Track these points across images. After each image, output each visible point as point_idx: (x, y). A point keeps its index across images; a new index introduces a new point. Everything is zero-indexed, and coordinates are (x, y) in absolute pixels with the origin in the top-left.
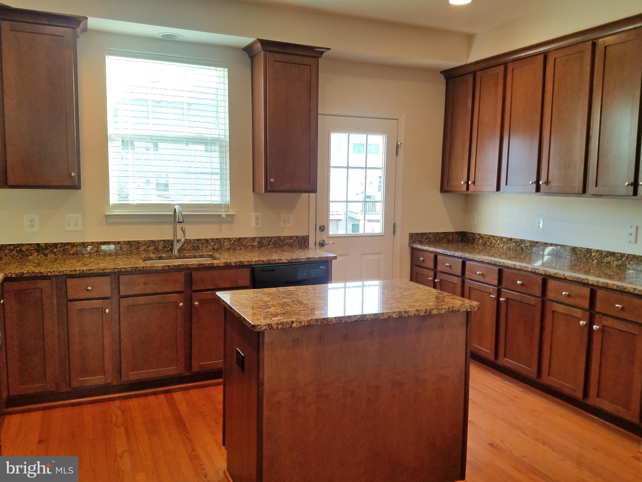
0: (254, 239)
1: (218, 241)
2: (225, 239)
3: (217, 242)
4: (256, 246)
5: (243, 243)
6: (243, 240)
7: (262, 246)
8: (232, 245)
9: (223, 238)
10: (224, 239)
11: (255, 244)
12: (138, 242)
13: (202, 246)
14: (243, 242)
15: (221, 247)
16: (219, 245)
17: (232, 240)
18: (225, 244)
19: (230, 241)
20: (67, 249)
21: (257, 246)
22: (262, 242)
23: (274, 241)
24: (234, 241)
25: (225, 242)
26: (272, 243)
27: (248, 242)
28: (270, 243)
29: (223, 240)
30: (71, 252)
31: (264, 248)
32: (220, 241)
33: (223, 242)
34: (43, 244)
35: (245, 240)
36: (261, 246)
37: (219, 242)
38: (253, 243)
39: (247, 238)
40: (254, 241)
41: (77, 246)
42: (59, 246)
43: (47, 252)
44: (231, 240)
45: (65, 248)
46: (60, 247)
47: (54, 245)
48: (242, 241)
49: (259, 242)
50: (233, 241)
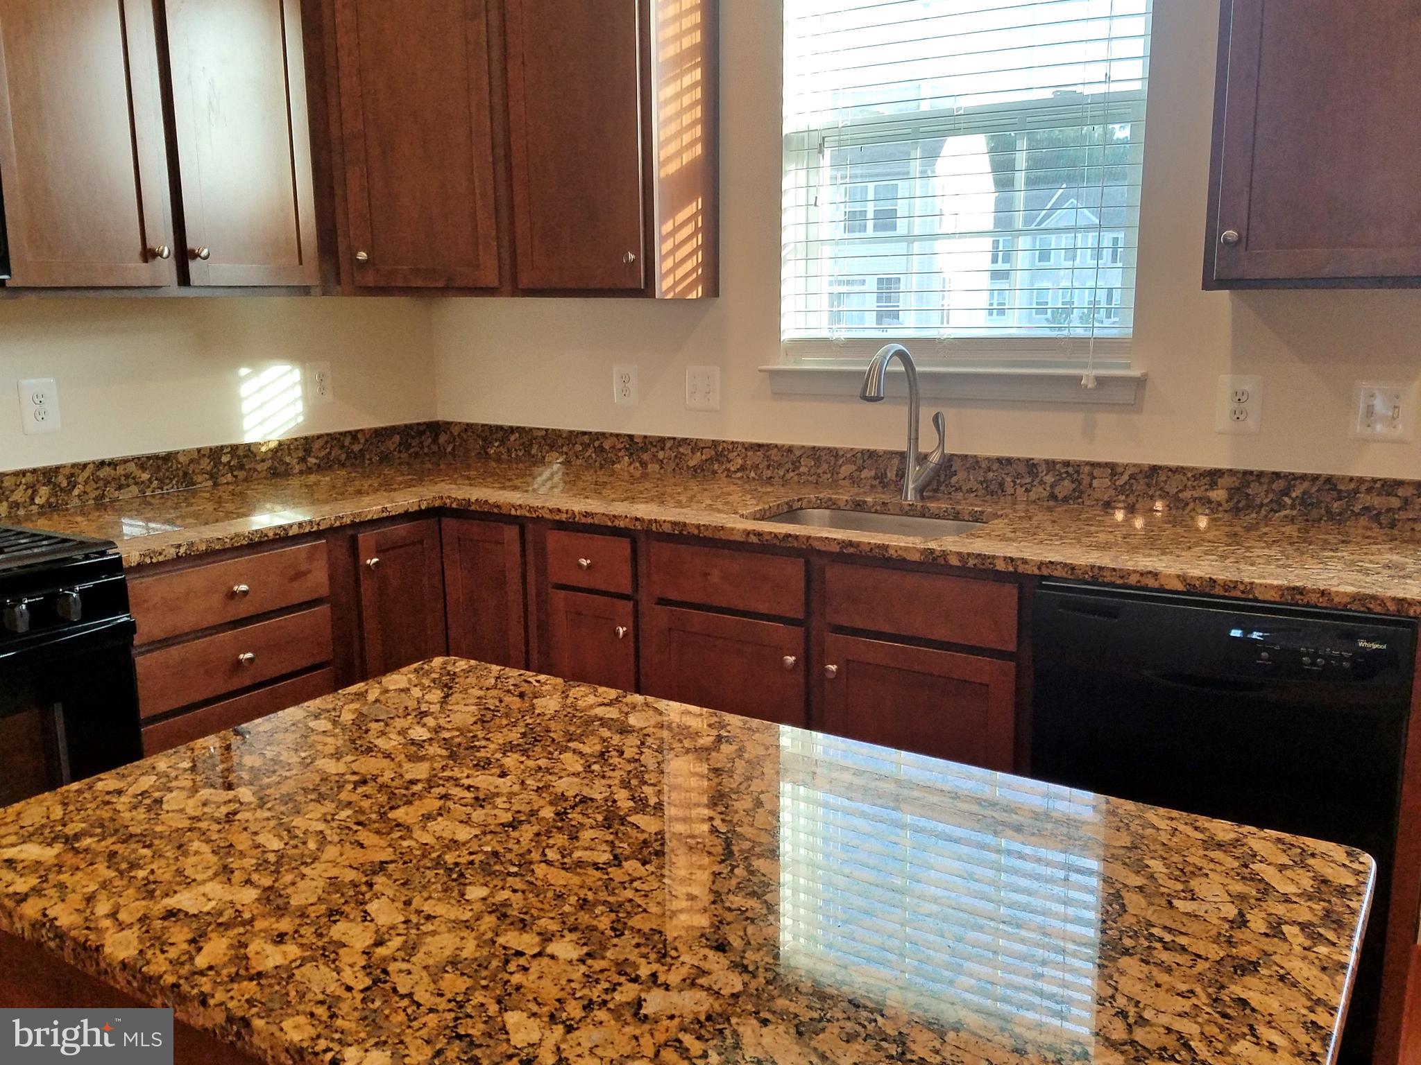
0: (1214, 476)
1: (1070, 470)
2: (1099, 465)
3: (1067, 472)
4: (1220, 504)
5: (1167, 488)
6: (1168, 477)
7: (1248, 506)
8: (1121, 490)
9: (1088, 463)
10: (1093, 465)
11: (1218, 495)
12: (834, 453)
13: (1014, 482)
14: (1165, 482)
15: (1081, 492)
16: (1074, 486)
17: (1122, 474)
18: (1095, 483)
19: (1113, 474)
20: (683, 454)
21: (1226, 506)
22: (1249, 491)
23: (1304, 493)
24: (1132, 477)
25: (1095, 478)
26: (1294, 500)
27: (1185, 486)
28: (1286, 499)
29: (1087, 469)
30: (692, 463)
31: (1254, 515)
32: (1078, 472)
33: (1089, 478)
34: (639, 436)
35: (1177, 476)
36: (1240, 505)
37: (1075, 475)
38: (1206, 490)
39: (1182, 468)
40: (1213, 485)
41: (703, 448)
42: (668, 445)
43: (645, 457)
44: (1120, 470)
45: (679, 452)
46: (670, 449)
47: (659, 441)
48: (1164, 478)
49: (1233, 492)
50: (1126, 477)
